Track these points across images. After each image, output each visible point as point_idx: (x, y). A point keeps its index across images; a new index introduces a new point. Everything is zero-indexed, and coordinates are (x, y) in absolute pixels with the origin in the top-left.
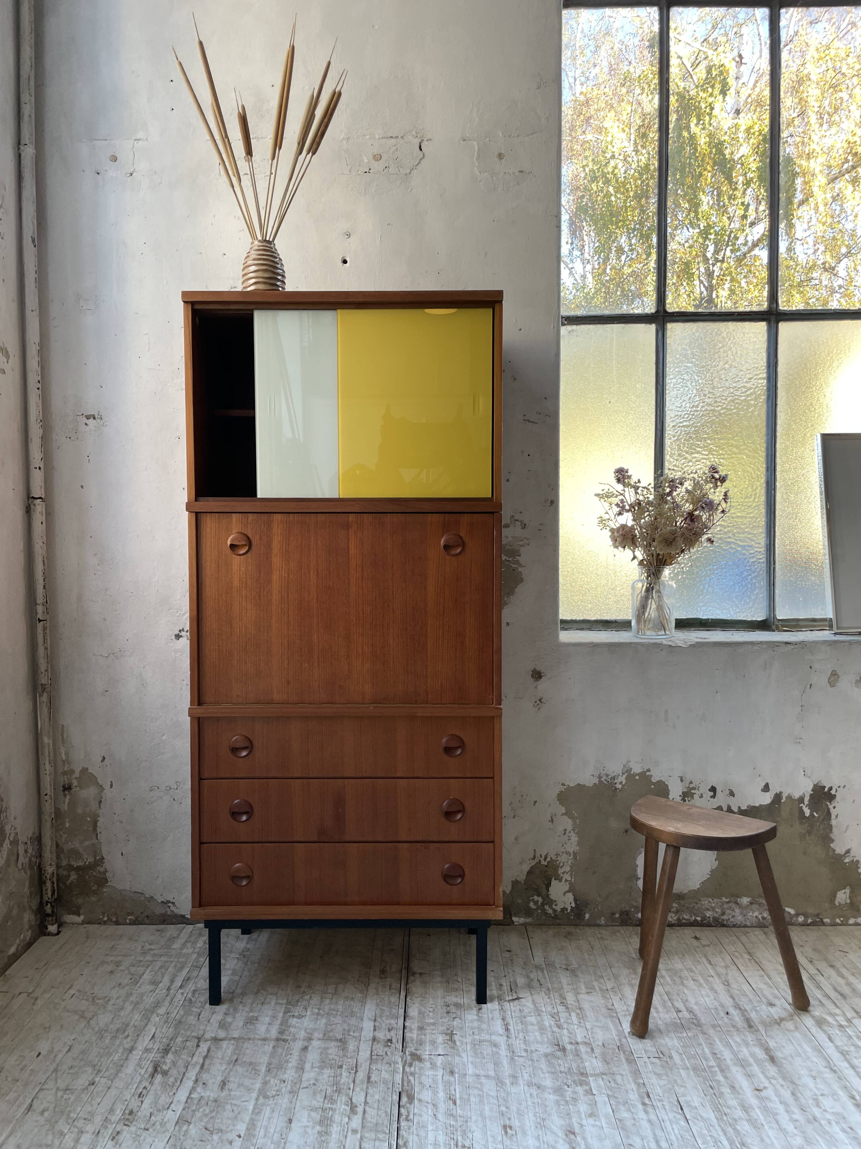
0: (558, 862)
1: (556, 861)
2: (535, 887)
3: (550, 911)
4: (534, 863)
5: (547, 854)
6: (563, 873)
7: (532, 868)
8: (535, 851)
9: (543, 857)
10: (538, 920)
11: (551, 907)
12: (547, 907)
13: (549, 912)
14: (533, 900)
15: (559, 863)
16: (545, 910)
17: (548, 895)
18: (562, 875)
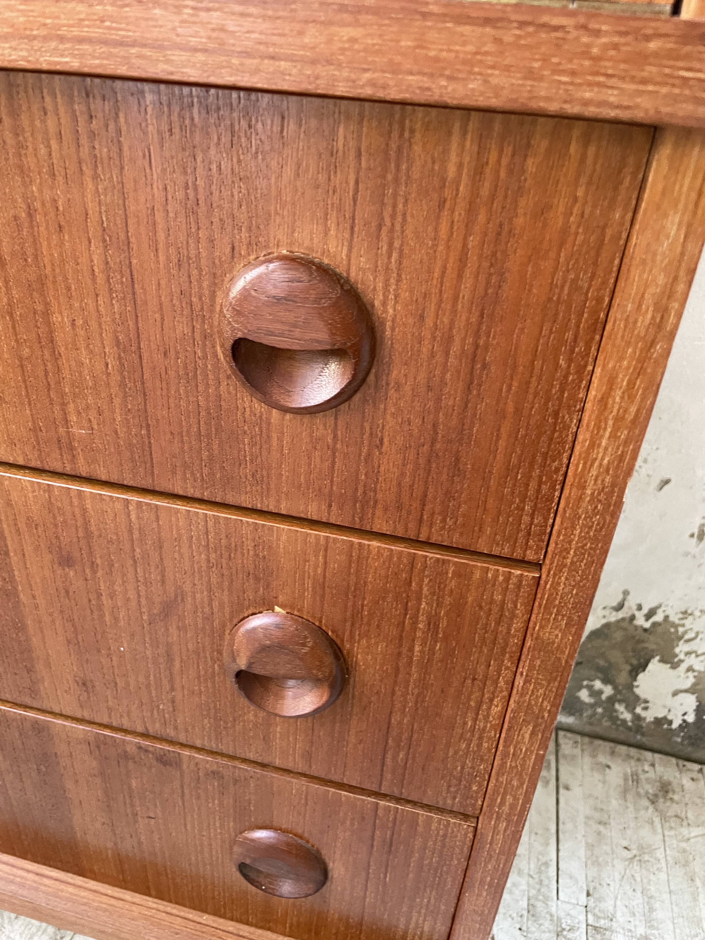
0: (681, 630)
1: (676, 626)
2: (602, 663)
3: (627, 716)
4: (614, 617)
5: (659, 606)
6: (688, 654)
7: (607, 626)
8: (626, 593)
9: (645, 610)
10: (591, 724)
11: (630, 708)
12: (620, 708)
13: (622, 717)
14: (590, 688)
15: (686, 632)
16: (616, 711)
17: (630, 687)
18: (682, 656)
